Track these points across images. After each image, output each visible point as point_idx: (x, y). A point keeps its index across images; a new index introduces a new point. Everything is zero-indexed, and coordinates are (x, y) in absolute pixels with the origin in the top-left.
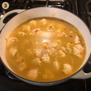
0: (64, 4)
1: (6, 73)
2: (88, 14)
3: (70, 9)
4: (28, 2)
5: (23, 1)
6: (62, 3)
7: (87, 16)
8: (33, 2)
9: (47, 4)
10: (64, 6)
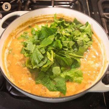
0: (73, 4)
2: (102, 15)
4: (29, 2)
5: (23, 2)
6: (71, 3)
7: (101, 17)
8: (35, 2)
9: (53, 4)
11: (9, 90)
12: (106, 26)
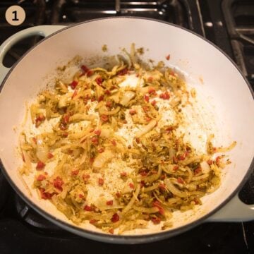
0: (165, 6)
1: (19, 212)
3: (181, 18)
7: (230, 38)
10: (164, 10)
11: (23, 214)
12: (242, 60)
